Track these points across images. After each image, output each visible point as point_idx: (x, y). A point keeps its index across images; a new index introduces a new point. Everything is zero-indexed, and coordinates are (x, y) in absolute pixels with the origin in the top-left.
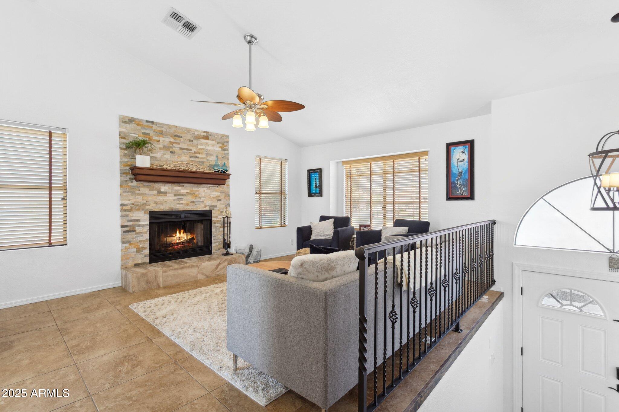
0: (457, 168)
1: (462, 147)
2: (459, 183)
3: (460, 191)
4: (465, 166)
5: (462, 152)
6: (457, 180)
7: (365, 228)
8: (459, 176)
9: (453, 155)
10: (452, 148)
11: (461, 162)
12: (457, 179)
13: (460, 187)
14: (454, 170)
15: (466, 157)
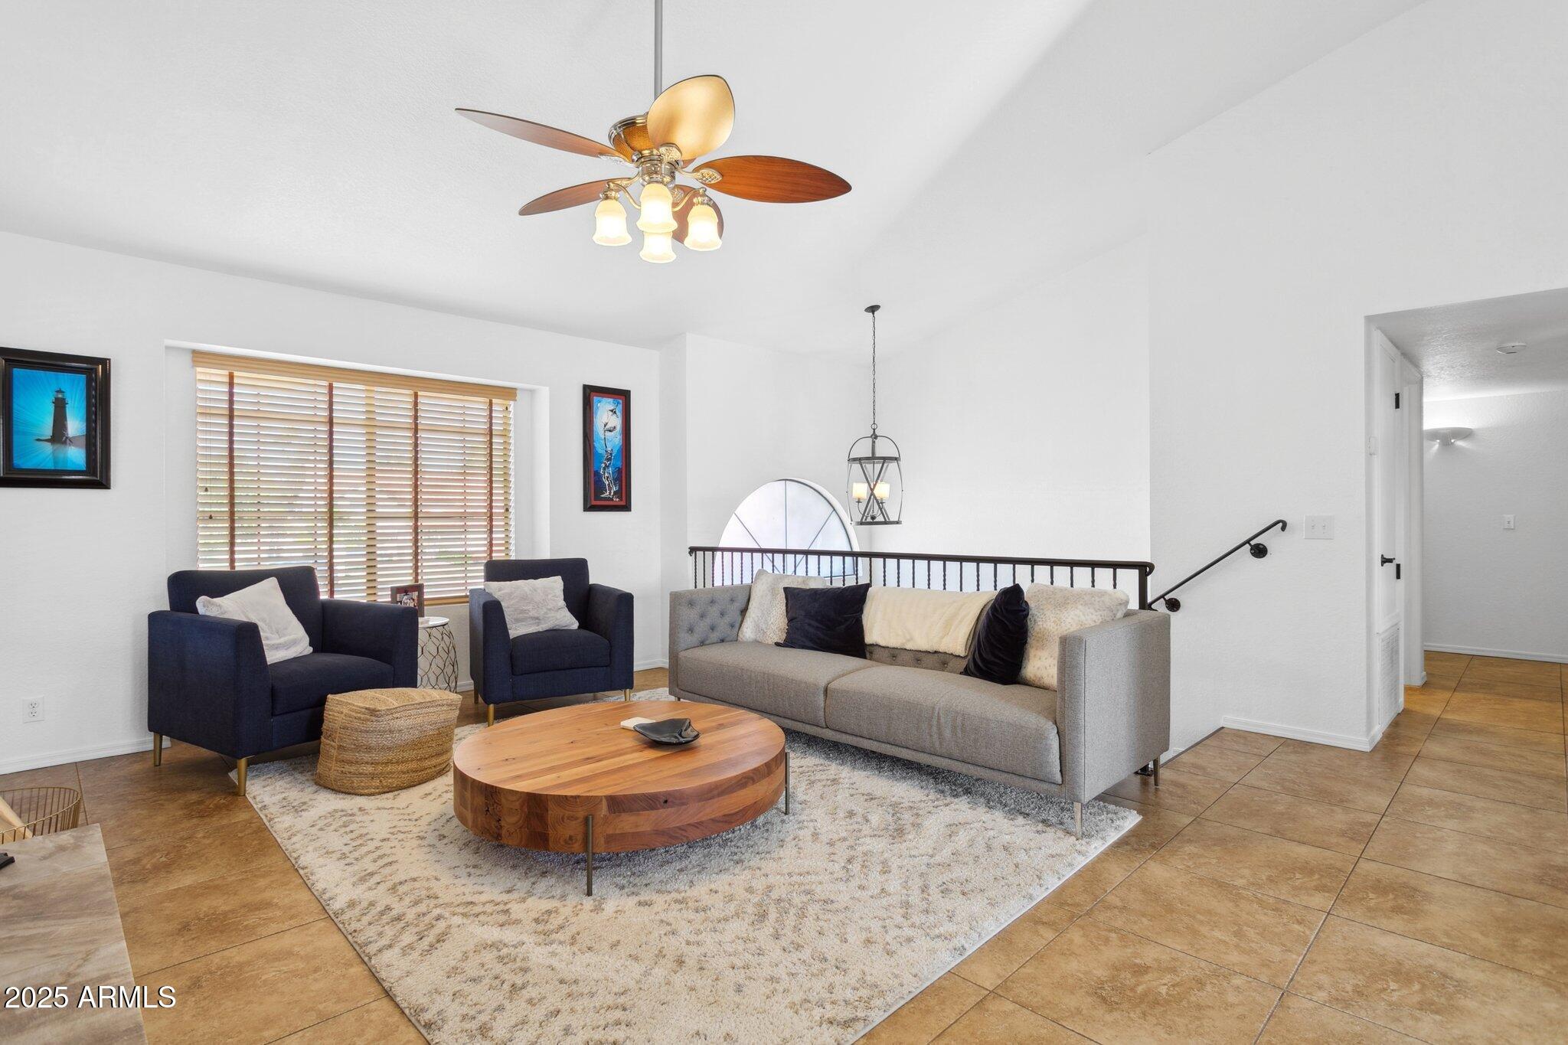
0: (603, 442)
1: (611, 400)
2: (606, 475)
3: (608, 492)
4: (615, 440)
5: (612, 411)
6: (604, 469)
7: (406, 597)
8: (609, 459)
9: (596, 414)
10: (596, 399)
11: (610, 431)
12: (603, 465)
13: (609, 484)
14: (599, 447)
15: (616, 421)
